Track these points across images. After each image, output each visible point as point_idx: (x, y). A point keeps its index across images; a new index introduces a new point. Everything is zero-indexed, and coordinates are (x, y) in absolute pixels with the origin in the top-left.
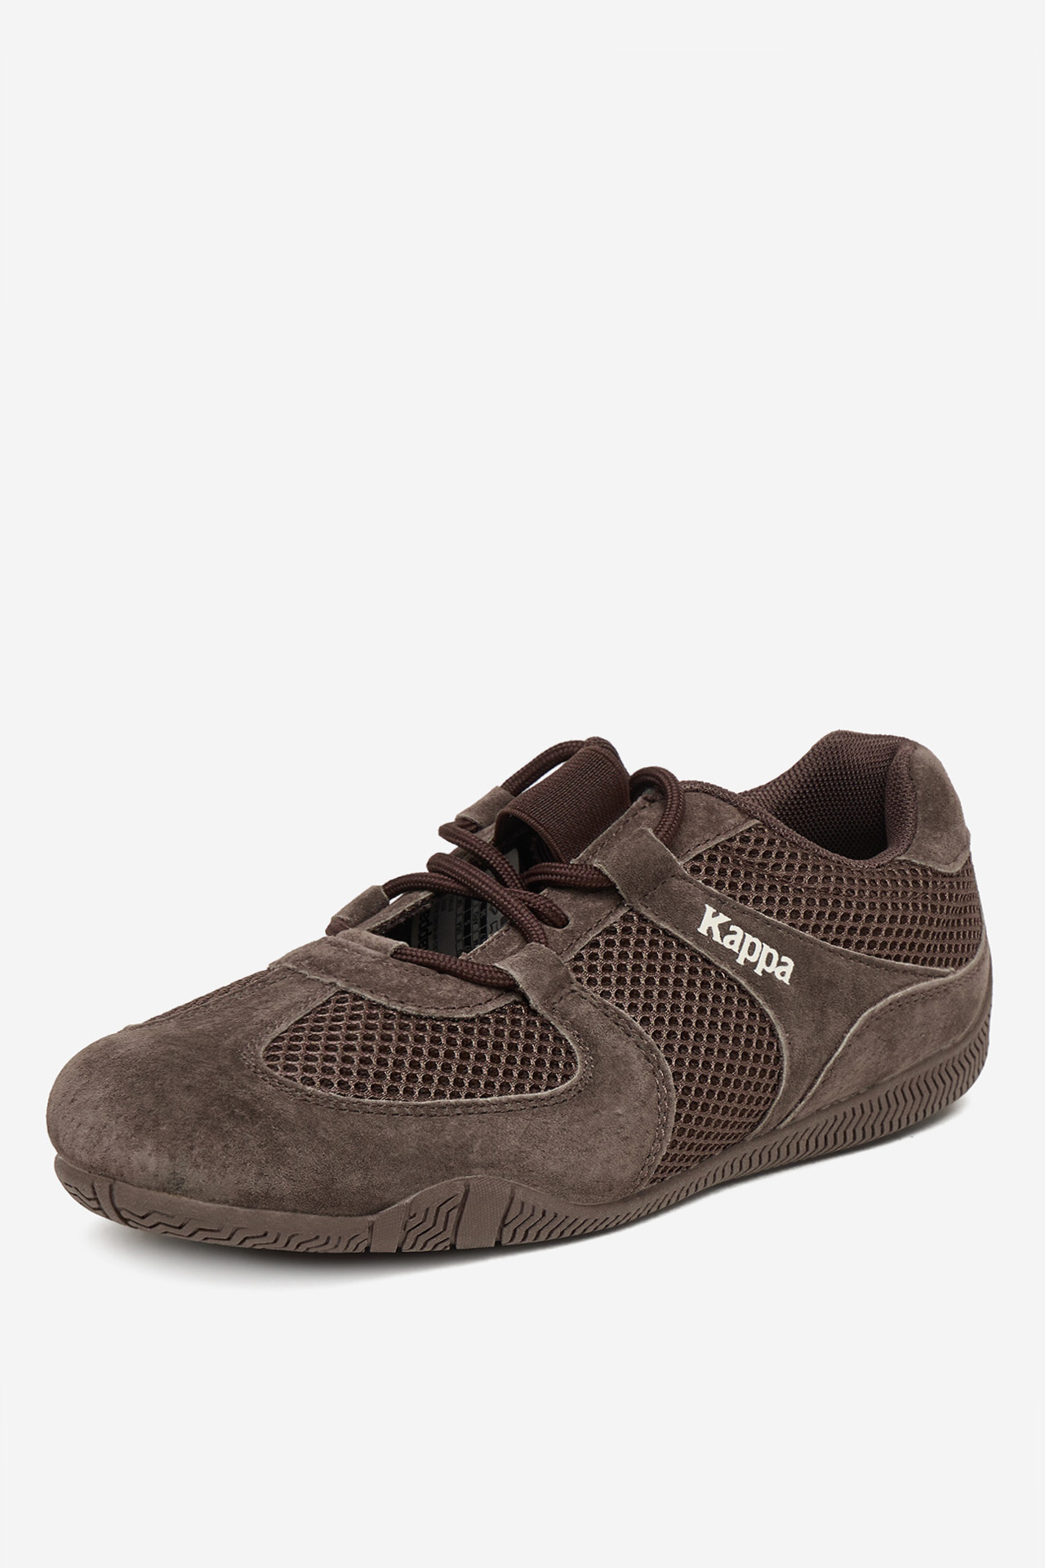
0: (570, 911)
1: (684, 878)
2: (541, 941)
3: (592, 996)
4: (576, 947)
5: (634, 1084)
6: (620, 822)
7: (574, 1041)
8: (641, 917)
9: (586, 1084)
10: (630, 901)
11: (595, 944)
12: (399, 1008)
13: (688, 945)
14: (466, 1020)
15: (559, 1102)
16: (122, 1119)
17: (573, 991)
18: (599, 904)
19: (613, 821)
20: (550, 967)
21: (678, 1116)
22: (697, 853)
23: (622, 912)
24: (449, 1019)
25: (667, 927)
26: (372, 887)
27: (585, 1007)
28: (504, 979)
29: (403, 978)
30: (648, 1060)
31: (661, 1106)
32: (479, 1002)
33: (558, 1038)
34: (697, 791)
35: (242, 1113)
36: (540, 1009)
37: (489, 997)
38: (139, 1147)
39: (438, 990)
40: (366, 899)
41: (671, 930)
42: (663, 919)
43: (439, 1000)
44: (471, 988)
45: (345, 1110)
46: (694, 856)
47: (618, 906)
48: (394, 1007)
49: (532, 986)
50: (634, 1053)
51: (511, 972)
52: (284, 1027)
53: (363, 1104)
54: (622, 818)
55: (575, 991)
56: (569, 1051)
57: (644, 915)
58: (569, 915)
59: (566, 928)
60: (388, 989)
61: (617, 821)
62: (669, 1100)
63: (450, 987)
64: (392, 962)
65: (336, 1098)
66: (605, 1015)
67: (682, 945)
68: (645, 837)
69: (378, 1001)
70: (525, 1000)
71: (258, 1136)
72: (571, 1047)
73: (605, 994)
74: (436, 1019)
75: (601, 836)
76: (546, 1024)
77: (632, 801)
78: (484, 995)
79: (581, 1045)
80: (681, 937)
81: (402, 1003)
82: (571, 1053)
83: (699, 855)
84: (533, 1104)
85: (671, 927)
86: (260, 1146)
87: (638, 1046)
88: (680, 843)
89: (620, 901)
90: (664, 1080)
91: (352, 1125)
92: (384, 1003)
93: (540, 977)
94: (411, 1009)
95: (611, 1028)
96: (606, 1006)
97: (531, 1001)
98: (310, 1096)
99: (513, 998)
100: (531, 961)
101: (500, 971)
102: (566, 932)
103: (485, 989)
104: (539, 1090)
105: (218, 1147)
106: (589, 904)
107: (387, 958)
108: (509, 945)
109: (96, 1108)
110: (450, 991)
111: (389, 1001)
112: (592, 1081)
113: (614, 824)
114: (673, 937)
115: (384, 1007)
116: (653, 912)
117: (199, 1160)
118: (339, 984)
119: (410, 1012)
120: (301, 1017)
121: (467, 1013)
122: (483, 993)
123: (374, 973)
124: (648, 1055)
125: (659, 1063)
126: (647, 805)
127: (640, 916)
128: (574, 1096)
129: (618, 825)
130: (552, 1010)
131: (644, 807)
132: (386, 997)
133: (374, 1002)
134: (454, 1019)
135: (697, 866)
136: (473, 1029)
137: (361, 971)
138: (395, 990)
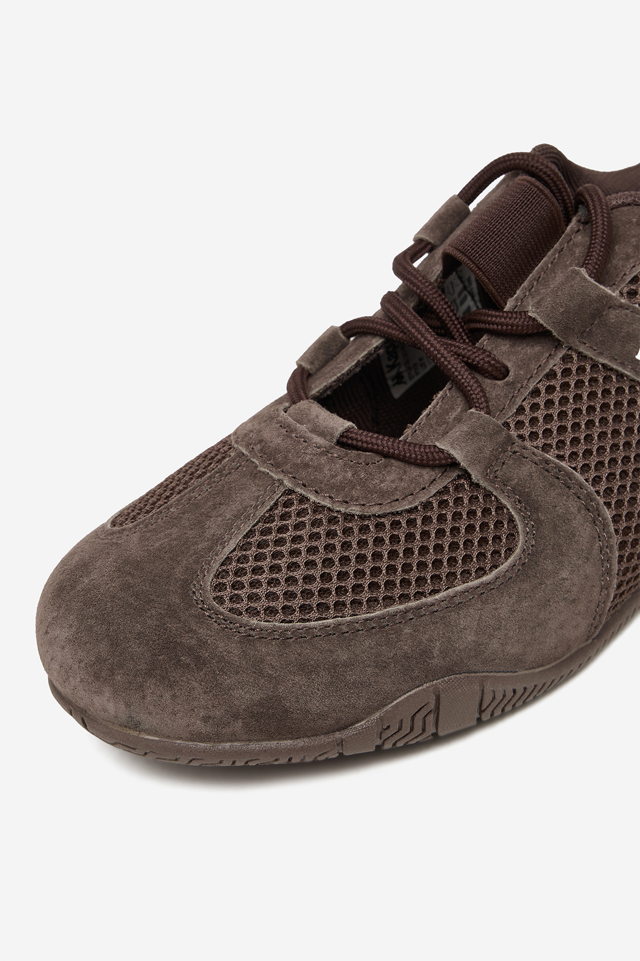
0: (509, 361)
1: (621, 306)
2: (482, 406)
3: (534, 453)
4: (517, 400)
5: (575, 542)
6: (555, 251)
7: (515, 509)
8: (582, 357)
9: (529, 554)
10: (568, 343)
11: (536, 392)
12: (343, 510)
13: (627, 376)
14: (410, 511)
15: (504, 582)
16: (82, 665)
17: (515, 452)
18: (537, 348)
19: (549, 250)
20: (491, 436)
21: (621, 557)
22: (633, 276)
23: (561, 354)
24: (393, 514)
25: (606, 361)
26: (332, 327)
27: (527, 469)
28: (446, 458)
29: (346, 472)
30: (588, 510)
31: (603, 555)
32: (422, 486)
33: (500, 507)
34: (629, 205)
35: (188, 661)
36: (481, 483)
37: (433, 478)
38: (99, 692)
39: (381, 482)
40: (326, 343)
41: (609, 364)
42: (601, 354)
43: (383, 494)
44: (414, 472)
45: (291, 638)
46: (629, 280)
47: (556, 347)
48: (338, 509)
49: (472, 463)
50: (573, 505)
51: (452, 452)
52: (232, 545)
53: (310, 628)
54: (557, 246)
55: (517, 452)
56: (511, 520)
57: (582, 353)
58: (509, 365)
59: (507, 379)
60: (332, 488)
61: (552, 250)
62: (610, 547)
63: (392, 477)
64: (338, 451)
65: (280, 628)
66: (546, 470)
67: (620, 376)
68: (578, 279)
69: (323, 503)
70: (466, 475)
71: (203, 684)
72: (512, 516)
73: (546, 448)
74: (379, 516)
75: (536, 268)
76: (488, 495)
77: (567, 225)
78: (426, 477)
79: (522, 511)
80: (620, 369)
81: (346, 502)
82: (513, 521)
83: (635, 277)
84: (480, 591)
85: (610, 361)
86: (205, 693)
87: (579, 497)
88: (615, 268)
89: (558, 344)
90: (605, 526)
91: (299, 655)
92: (329, 505)
93: (481, 450)
94: (355, 510)
95: (552, 485)
96: (547, 462)
97: (473, 477)
98: (254, 630)
99: (454, 475)
100: (472, 435)
101: (442, 451)
102: (507, 384)
103: (428, 470)
104: (485, 573)
105: (167, 696)
106: (528, 350)
107: (332, 448)
108: (452, 408)
109: (63, 648)
110: (393, 481)
111: (334, 502)
112: (534, 549)
113: (549, 253)
114: (612, 369)
115: (329, 509)
116: (591, 348)
117: (151, 708)
118: (286, 482)
119: (353, 512)
120: (249, 529)
121: (410, 503)
122: (427, 475)
123: (318, 468)
124: (589, 507)
125: (599, 511)
126: (581, 228)
127: (580, 354)
128: (519, 570)
129: (554, 254)
130: (492, 482)
131: (578, 231)
132: (330, 497)
133: (319, 503)
134: (397, 512)
135: (633, 289)
136: (415, 520)
137: (306, 465)
138: (340, 488)
